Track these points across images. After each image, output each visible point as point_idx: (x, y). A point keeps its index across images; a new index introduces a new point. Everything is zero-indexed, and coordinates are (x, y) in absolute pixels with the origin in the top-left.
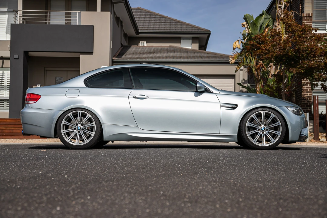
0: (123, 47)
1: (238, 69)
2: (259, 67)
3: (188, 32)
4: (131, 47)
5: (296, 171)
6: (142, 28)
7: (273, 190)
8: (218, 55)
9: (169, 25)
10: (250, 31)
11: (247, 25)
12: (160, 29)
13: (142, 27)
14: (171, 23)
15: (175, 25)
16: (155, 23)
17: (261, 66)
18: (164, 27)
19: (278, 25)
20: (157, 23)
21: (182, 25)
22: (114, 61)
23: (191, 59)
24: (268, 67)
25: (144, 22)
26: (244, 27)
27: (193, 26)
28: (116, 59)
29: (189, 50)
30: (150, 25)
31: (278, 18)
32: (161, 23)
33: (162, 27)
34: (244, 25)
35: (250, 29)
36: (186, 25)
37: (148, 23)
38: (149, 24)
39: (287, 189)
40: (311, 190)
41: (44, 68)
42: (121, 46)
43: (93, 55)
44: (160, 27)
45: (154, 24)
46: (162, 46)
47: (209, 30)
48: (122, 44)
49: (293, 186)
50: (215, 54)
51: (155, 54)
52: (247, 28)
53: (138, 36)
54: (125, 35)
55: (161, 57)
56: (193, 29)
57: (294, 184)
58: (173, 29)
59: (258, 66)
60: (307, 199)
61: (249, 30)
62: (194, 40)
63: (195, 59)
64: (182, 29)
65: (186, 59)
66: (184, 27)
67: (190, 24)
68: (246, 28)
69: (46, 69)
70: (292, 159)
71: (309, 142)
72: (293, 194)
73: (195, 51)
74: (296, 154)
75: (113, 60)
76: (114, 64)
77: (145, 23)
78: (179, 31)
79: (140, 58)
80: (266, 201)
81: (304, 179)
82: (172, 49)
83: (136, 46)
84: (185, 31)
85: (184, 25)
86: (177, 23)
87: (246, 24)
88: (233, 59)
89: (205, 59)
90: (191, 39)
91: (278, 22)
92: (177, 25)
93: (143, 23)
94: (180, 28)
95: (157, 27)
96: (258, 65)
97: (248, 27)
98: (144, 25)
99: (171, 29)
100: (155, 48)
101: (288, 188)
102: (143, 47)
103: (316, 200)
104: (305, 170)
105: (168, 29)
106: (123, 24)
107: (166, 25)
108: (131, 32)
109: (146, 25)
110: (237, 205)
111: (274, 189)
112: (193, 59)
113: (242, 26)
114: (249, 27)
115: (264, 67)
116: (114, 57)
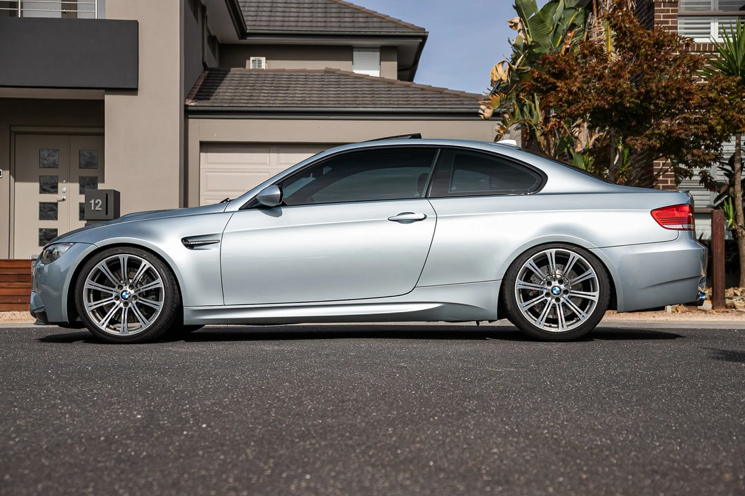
0: (207, 72)
1: (502, 132)
2: (552, 127)
3: (370, 33)
4: (229, 71)
5: (664, 404)
6: (254, 23)
7: (633, 453)
8: (449, 94)
9: (323, 15)
10: (530, 40)
11: (522, 23)
12: (300, 24)
13: (255, 18)
14: (328, 10)
15: (338, 15)
16: (287, 10)
17: (555, 125)
18: (311, 19)
19: (596, 24)
20: (293, 10)
21: (356, 15)
22: (190, 108)
23: (382, 104)
24: (574, 127)
25: (258, 7)
26: (516, 29)
27: (383, 18)
28: (193, 104)
29: (373, 80)
30: (273, 14)
31: (597, 8)
32: (301, 10)
33: (305, 19)
34: (516, 25)
35: (528, 33)
36: (366, 15)
37: (270, 9)
38: (271, 11)
39: (658, 451)
40: (705, 451)
41: (10, 126)
42: (202, 68)
43: (137, 95)
44: (301, 19)
45: (284, 12)
46: (308, 69)
47: (424, 30)
48: (204, 64)
49: (669, 441)
50: (440, 92)
51: (292, 92)
52: (521, 31)
53: (243, 41)
54: (212, 40)
55: (307, 99)
56: (384, 25)
57: (668, 438)
58: (333, 24)
59: (549, 125)
60: (702, 471)
61: (526, 36)
62: (386, 52)
63: (391, 104)
64: (357, 25)
65: (368, 104)
66: (361, 20)
67: (376, 12)
68: (519, 31)
69: (14, 129)
70: (646, 368)
71: (673, 312)
72: (674, 461)
73: (390, 82)
74: (652, 353)
75: (186, 106)
76: (190, 116)
77: (260, 9)
78: (348, 31)
79: (254, 102)
80: (630, 477)
81: (685, 423)
82: (333, 78)
83: (242, 69)
84: (363, 31)
85: (360, 15)
86: (342, 10)
87: (520, 20)
88: (488, 108)
89: (416, 104)
90: (379, 50)
91: (598, 16)
92: (342, 15)
93: (256, 9)
94: (349, 22)
95: (292, 19)
96: (549, 122)
97: (524, 30)
98: (260, 14)
99: (328, 24)
100: (292, 75)
101: (662, 448)
102: (259, 74)
103: (717, 473)
104: (681, 400)
105: (319, 24)
106: (208, 13)
107: (315, 15)
108: (229, 32)
109: (264, 14)
110: (583, 488)
111: (636, 451)
112: (386, 104)
113: (511, 27)
114: (526, 29)
115: (562, 128)
116: (187, 97)
